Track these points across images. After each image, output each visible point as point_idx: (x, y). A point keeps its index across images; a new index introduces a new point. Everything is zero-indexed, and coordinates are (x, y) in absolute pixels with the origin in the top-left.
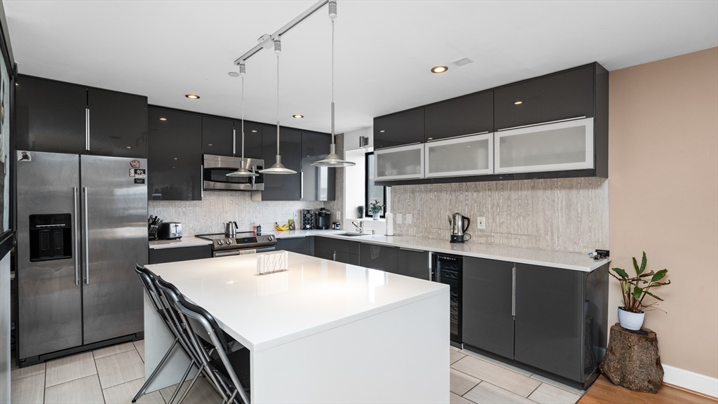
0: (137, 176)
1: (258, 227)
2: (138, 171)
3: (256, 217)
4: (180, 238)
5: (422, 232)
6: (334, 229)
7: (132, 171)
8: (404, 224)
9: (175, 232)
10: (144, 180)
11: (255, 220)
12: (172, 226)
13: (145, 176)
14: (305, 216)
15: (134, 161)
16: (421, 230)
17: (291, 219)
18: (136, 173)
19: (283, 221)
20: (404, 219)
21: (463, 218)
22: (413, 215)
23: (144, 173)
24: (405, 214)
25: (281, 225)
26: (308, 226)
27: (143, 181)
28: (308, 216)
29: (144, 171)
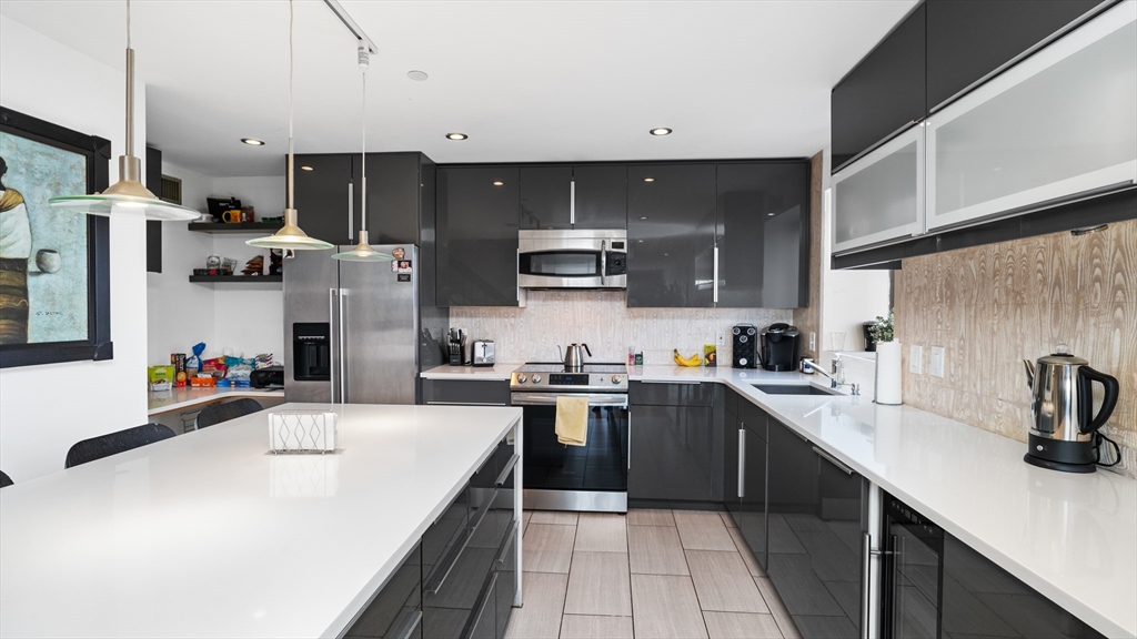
0: (401, 271)
1: (637, 356)
2: (403, 264)
3: (635, 338)
4: (492, 365)
5: (968, 406)
6: (802, 371)
7: (396, 263)
8: (926, 375)
9: (482, 355)
10: (409, 275)
11: (633, 344)
12: (478, 346)
13: (413, 271)
14: (736, 338)
15: (397, 249)
16: (966, 400)
17: (709, 344)
18: (399, 266)
19: (693, 347)
20: (927, 362)
21: (1086, 375)
22: (949, 350)
23: (410, 265)
24: (930, 348)
25: (685, 355)
26: (743, 362)
27: (408, 278)
28: (744, 340)
29: (410, 262)
